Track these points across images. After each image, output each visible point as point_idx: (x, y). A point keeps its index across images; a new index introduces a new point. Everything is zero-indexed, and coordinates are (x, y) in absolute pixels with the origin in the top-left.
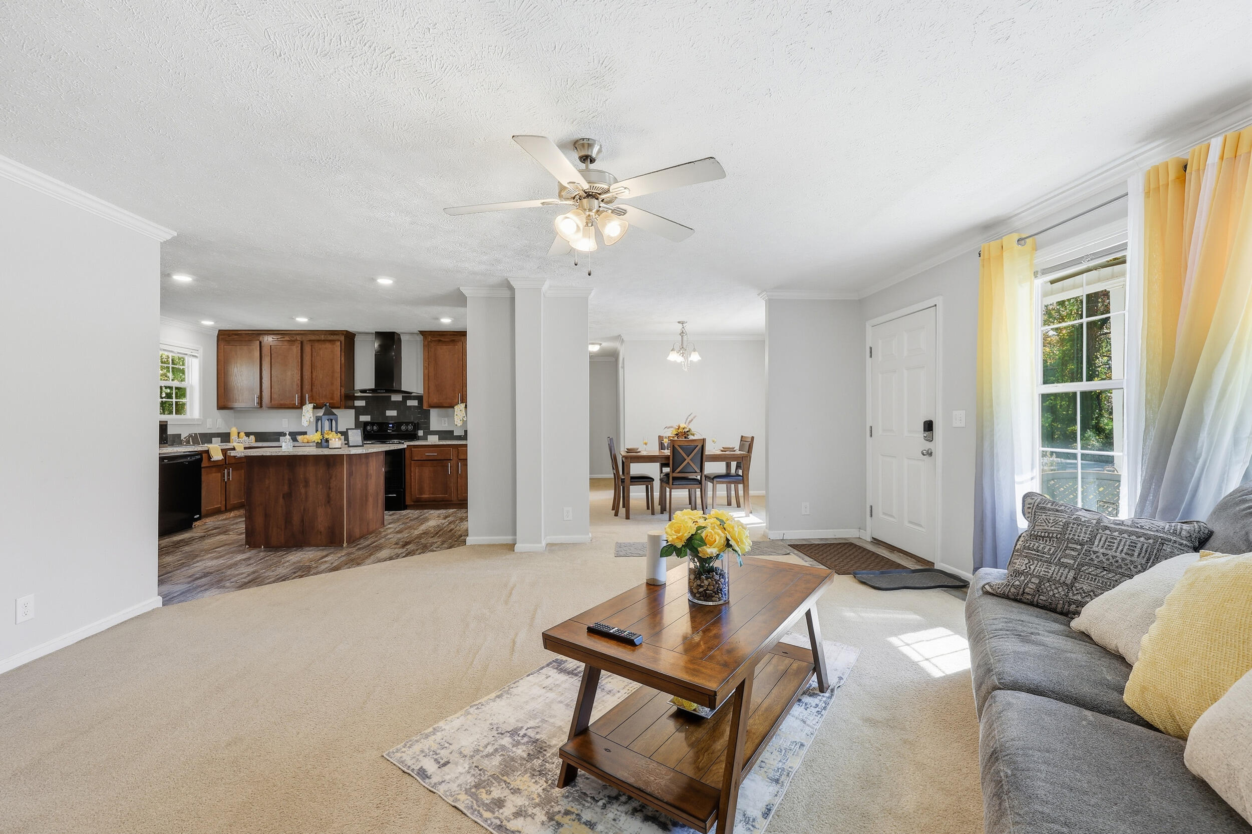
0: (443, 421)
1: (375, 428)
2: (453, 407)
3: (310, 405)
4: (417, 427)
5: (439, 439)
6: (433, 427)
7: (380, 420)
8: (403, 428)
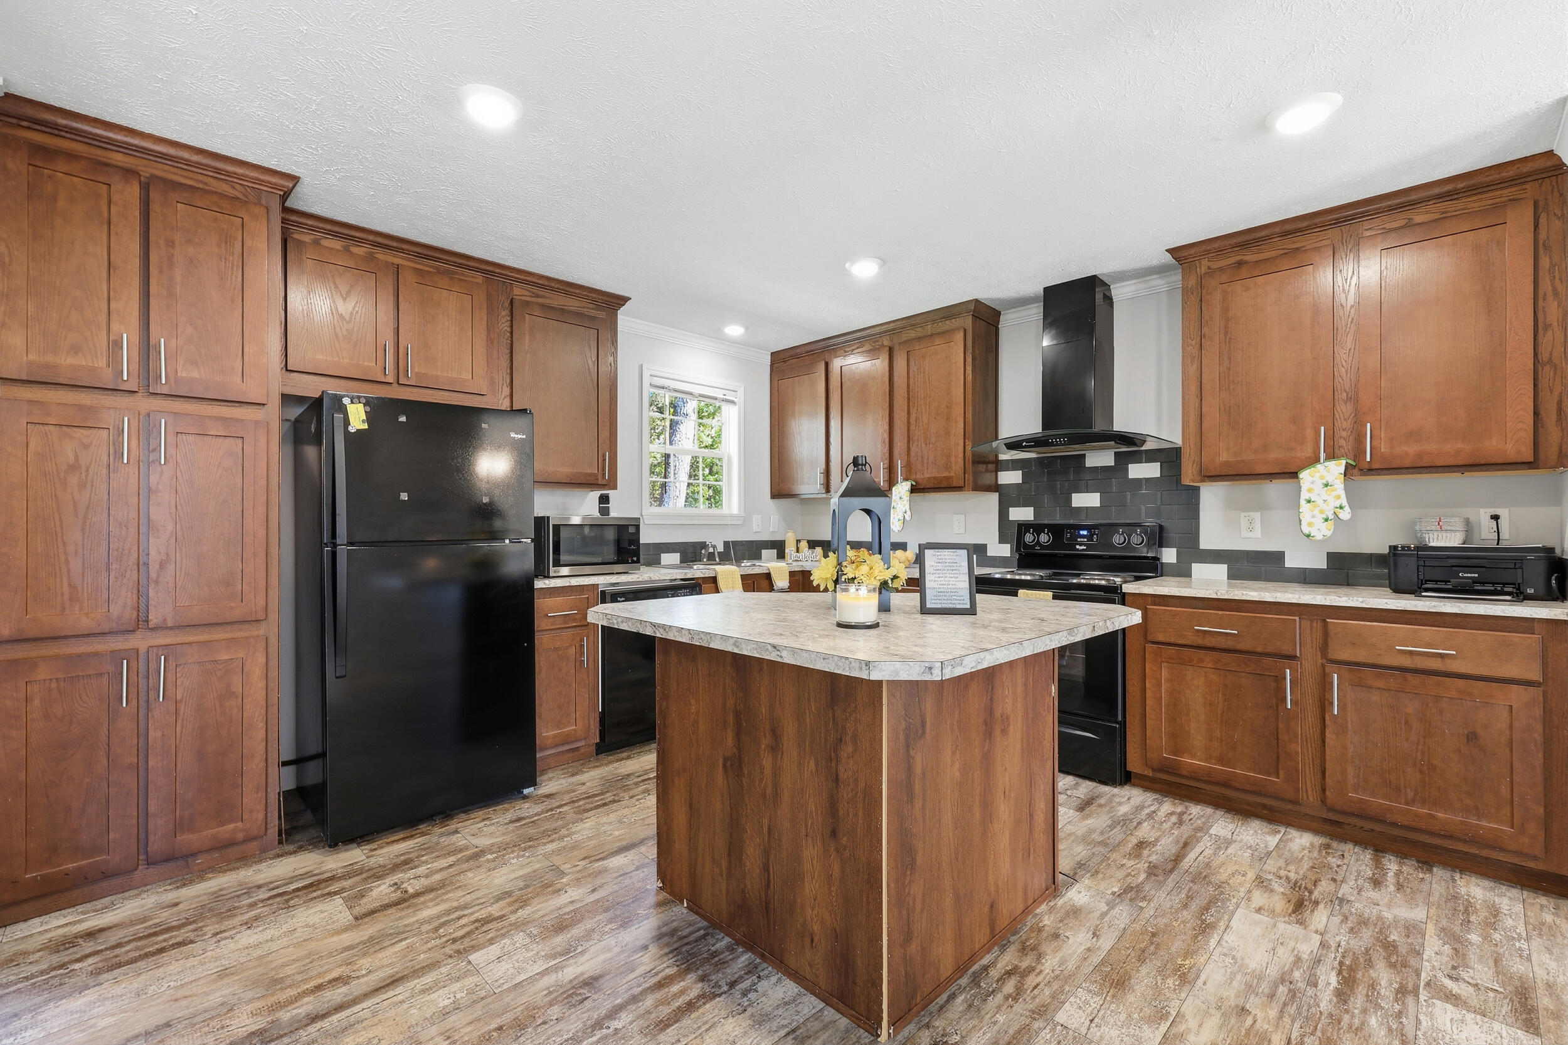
0: (1244, 523)
1: (1044, 538)
2: (1294, 475)
3: (904, 483)
4: (1159, 538)
5: (1231, 576)
6: (1207, 541)
7: (1058, 520)
8: (1117, 539)
